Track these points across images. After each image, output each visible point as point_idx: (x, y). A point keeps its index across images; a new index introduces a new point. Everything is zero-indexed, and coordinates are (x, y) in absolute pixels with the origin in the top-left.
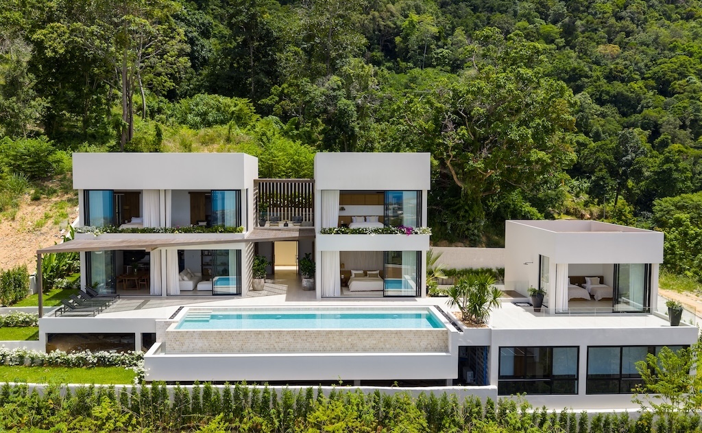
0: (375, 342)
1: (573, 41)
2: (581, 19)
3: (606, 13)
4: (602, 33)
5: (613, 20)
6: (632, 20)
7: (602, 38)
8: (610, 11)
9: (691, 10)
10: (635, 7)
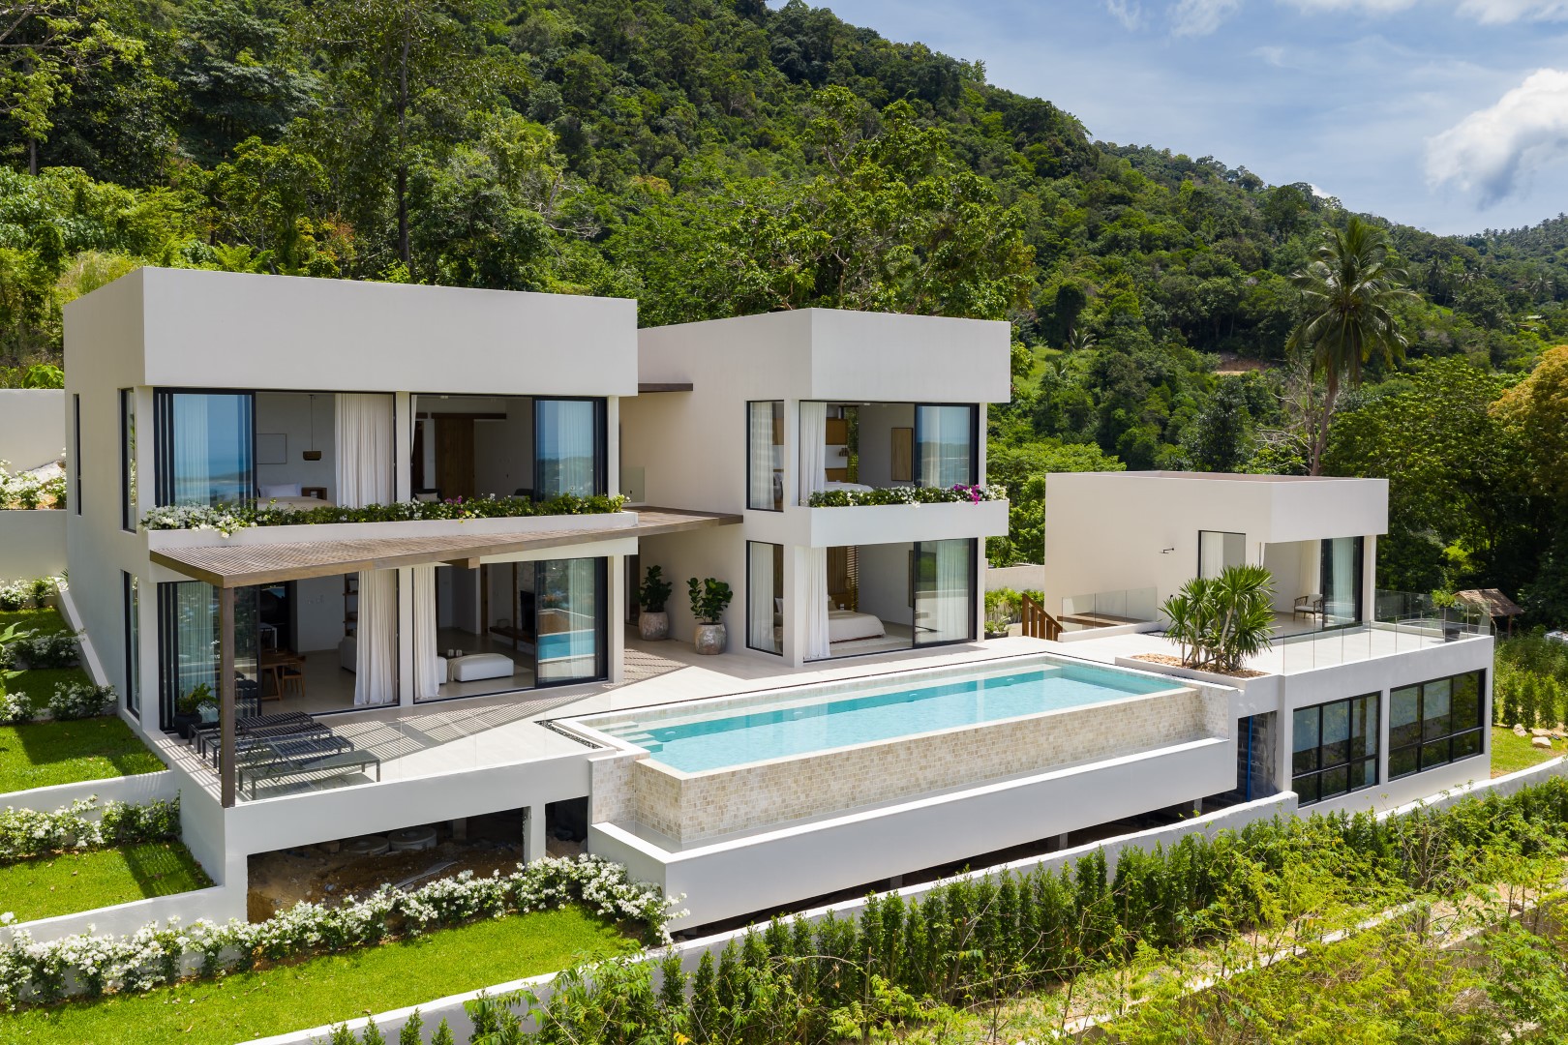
0: (1091, 736)
1: (582, 161)
2: (592, 121)
3: (633, 116)
4: (630, 153)
5: (645, 132)
6: (679, 135)
7: (630, 162)
8: (640, 113)
9: (765, 133)
10: (679, 112)
